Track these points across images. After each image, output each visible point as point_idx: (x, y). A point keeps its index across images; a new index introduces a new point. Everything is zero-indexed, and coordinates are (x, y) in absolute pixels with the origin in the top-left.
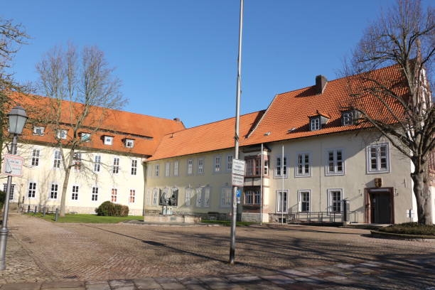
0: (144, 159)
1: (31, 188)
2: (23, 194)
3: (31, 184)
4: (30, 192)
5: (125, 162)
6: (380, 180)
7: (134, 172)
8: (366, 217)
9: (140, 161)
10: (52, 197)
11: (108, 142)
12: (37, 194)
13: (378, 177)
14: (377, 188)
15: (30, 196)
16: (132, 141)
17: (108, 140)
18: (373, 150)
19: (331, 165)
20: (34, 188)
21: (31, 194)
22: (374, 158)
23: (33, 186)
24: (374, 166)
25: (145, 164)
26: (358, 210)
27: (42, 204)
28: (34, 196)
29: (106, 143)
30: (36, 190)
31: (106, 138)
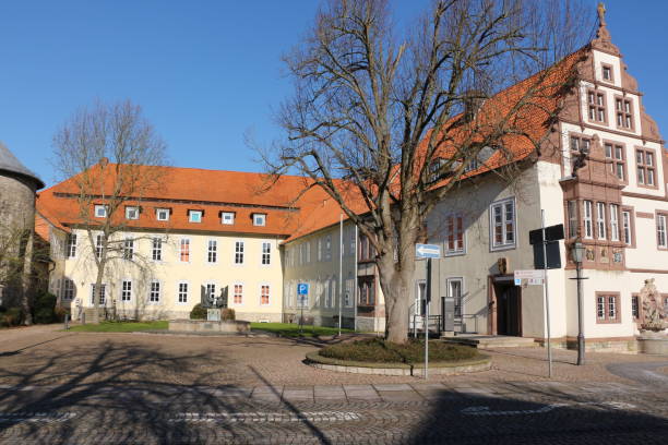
0: (280, 241)
1: (124, 288)
2: (115, 297)
3: (125, 283)
4: (124, 294)
5: (253, 246)
6: (504, 262)
7: (266, 260)
8: (490, 324)
9: (274, 244)
10: (152, 299)
11: (228, 220)
12: (133, 296)
13: (503, 255)
14: (501, 275)
15: (124, 299)
16: (263, 217)
17: (228, 218)
18: (498, 210)
19: (451, 239)
20: (129, 288)
21: (126, 296)
22: (499, 224)
23: (127, 285)
24: (499, 239)
25: (282, 247)
26: (480, 313)
27: (140, 309)
28: (129, 299)
29: (225, 221)
30: (132, 291)
31: (224, 215)
